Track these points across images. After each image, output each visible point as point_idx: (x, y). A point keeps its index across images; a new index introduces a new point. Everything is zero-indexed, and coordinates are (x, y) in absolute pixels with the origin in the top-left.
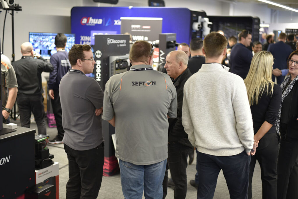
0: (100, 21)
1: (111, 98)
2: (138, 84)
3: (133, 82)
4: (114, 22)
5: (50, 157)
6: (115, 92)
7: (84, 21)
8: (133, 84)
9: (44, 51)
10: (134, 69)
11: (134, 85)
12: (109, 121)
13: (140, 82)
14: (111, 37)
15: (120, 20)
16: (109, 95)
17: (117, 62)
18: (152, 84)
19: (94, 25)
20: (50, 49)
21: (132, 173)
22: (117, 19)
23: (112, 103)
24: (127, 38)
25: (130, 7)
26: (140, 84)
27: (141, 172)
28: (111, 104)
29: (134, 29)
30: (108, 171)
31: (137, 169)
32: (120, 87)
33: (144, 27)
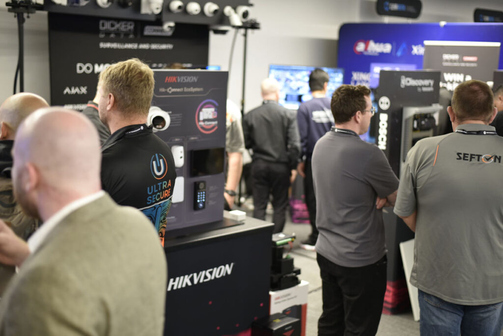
0: (387, 48)
1: (414, 177)
2: (467, 157)
3: (458, 154)
4: (412, 49)
5: (295, 272)
6: (423, 168)
7: (361, 47)
8: (458, 158)
9: (291, 96)
10: (463, 130)
11: (460, 158)
12: (406, 217)
13: (471, 155)
14: (408, 74)
15: (423, 45)
16: (411, 172)
17: (416, 117)
18: (495, 161)
19: (376, 54)
20: (300, 92)
21: (441, 316)
22: (416, 44)
23: (416, 186)
24: (437, 77)
25: (443, 23)
26: (471, 158)
27: (458, 317)
28: (413, 188)
29: (447, 61)
30: (390, 306)
31: (450, 310)
32: (433, 160)
33: (466, 58)
